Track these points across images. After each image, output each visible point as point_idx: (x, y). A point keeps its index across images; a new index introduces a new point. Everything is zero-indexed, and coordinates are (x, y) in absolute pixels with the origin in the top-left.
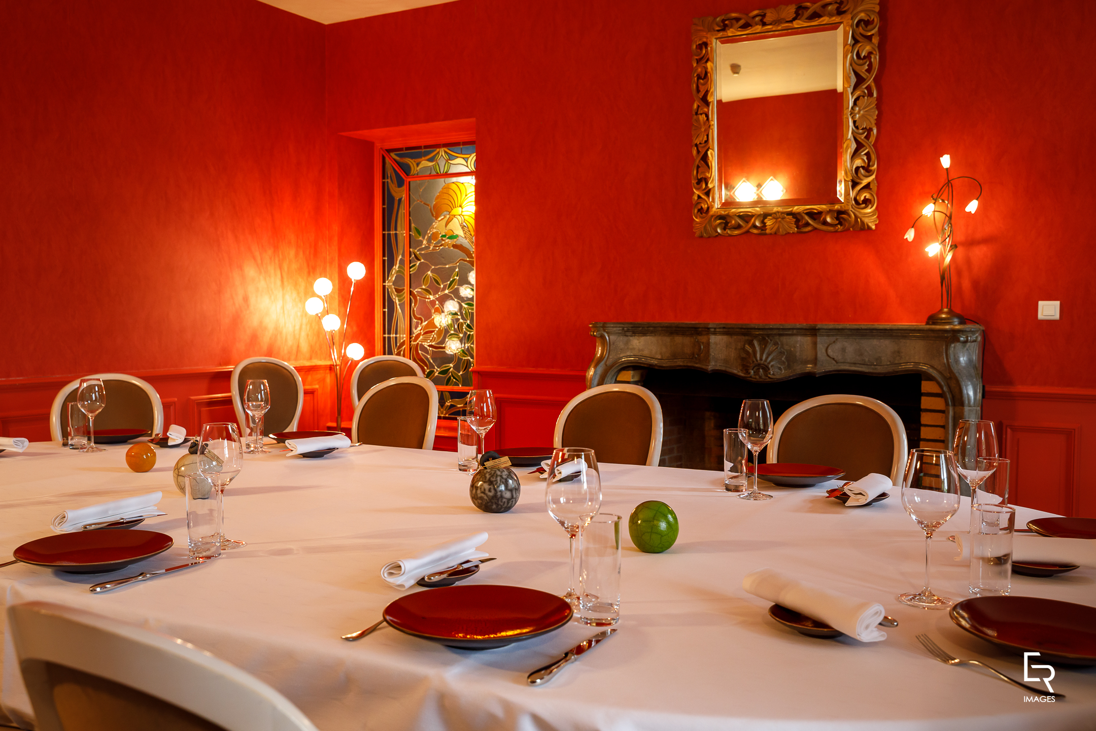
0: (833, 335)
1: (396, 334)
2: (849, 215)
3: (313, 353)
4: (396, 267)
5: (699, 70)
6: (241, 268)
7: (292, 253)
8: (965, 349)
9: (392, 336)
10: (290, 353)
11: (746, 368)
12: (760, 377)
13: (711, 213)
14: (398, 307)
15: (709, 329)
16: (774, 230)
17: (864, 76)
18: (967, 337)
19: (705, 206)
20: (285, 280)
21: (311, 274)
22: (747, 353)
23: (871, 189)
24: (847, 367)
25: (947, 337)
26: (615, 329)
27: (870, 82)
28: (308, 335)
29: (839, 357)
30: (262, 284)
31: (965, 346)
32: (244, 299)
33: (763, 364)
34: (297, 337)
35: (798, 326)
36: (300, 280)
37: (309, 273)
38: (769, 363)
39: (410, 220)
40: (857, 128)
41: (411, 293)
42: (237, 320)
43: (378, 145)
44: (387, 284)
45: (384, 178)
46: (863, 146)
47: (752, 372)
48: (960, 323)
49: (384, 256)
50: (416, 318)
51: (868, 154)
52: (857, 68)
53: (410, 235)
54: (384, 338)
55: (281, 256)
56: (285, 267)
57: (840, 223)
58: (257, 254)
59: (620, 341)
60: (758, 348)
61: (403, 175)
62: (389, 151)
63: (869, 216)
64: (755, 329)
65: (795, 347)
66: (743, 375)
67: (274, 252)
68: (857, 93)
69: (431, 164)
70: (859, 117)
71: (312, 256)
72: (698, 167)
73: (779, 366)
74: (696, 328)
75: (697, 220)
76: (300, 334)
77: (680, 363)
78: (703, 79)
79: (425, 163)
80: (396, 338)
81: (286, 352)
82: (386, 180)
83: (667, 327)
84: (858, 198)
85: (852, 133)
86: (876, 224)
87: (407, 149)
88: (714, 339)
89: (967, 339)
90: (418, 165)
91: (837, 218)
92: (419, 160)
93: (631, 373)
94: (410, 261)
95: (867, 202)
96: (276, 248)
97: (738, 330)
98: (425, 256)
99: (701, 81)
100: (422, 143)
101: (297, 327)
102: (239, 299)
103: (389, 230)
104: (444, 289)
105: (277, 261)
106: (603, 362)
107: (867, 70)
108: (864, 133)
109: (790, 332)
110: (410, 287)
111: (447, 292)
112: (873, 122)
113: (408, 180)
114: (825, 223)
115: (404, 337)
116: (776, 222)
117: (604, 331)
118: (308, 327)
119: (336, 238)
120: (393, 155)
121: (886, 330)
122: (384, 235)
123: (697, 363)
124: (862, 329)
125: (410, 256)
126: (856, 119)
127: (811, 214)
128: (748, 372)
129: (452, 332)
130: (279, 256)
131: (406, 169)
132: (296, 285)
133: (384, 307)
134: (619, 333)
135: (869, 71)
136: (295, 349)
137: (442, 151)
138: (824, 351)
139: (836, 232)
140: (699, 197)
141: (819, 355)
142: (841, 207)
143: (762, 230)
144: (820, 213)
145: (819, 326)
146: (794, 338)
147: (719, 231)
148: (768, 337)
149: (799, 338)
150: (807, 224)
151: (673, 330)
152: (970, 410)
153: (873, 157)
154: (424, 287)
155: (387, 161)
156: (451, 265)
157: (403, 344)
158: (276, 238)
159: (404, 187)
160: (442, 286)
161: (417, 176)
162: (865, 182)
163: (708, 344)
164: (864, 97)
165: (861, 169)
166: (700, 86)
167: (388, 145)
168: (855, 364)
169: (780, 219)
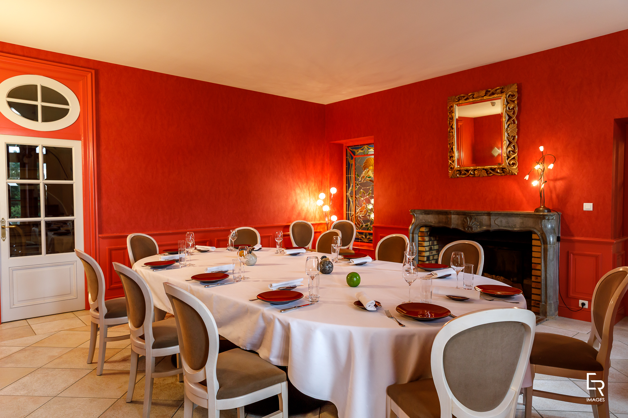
0: (497, 216)
1: (351, 212)
2: (506, 170)
3: (321, 218)
4: (351, 188)
5: (450, 116)
6: (294, 190)
7: (313, 184)
8: (549, 222)
9: (349, 212)
10: (312, 219)
11: (464, 228)
12: (469, 231)
13: (454, 169)
14: (351, 202)
15: (451, 212)
16: (479, 175)
17: (512, 116)
18: (549, 217)
19: (452, 167)
20: (310, 194)
21: (320, 191)
22: (465, 222)
23: (515, 159)
24: (502, 228)
25: (541, 217)
26: (418, 212)
27: (514, 118)
28: (319, 212)
29: (500, 224)
30: (302, 195)
31: (549, 221)
32: (296, 200)
33: (471, 226)
34: (315, 213)
35: (484, 212)
36: (316, 193)
37: (319, 191)
38: (473, 226)
39: (355, 171)
40: (509, 136)
41: (356, 197)
42: (293, 207)
43: (345, 145)
44: (347, 194)
45: (347, 156)
46: (512, 143)
47: (466, 229)
48: (548, 212)
49: (347, 184)
50: (357, 206)
51: (514, 146)
52: (509, 113)
53: (355, 177)
54: (347, 213)
55: (309, 186)
56: (310, 189)
57: (504, 172)
58: (300, 185)
59: (421, 217)
60: (469, 220)
61: (353, 155)
62: (348, 147)
63: (515, 169)
64: (467, 213)
65: (482, 220)
66: (463, 230)
67: (307, 184)
68: (509, 123)
69: (362, 151)
70: (510, 132)
71: (320, 185)
72: (450, 152)
73: (477, 227)
74: (447, 212)
75: (450, 172)
76: (316, 212)
77: (441, 225)
78: (451, 119)
79: (360, 151)
80: (351, 213)
81: (311, 218)
82: (347, 157)
83: (437, 212)
84: (510, 163)
85: (507, 138)
86: (517, 173)
87: (354, 146)
88: (453, 216)
89: (549, 218)
90: (358, 152)
91: (502, 171)
92: (358, 150)
93: (424, 228)
94: (355, 186)
95: (513, 164)
96: (307, 183)
97: (461, 213)
98: (360, 184)
99: (451, 120)
100: (359, 144)
101: (315, 210)
102: (294, 201)
103: (348, 175)
104: (366, 196)
105: (307, 187)
106: (414, 224)
107: (512, 114)
108: (512, 138)
109: (480, 214)
110: (355, 195)
111: (367, 197)
112: (516, 133)
113: (355, 157)
114: (497, 172)
115: (353, 213)
116: (479, 172)
117: (414, 213)
118: (319, 209)
119: (329, 179)
120: (350, 148)
121: (517, 214)
122: (347, 177)
123: (447, 225)
124: (508, 214)
125: (355, 184)
126: (509, 133)
127: (491, 169)
128: (465, 229)
129: (369, 211)
130: (308, 185)
131: (354, 153)
132: (314, 195)
133: (347, 202)
134: (419, 214)
135: (514, 114)
136: (314, 217)
137: (366, 147)
138: (494, 222)
139: (502, 175)
140: (451, 163)
141: (492, 223)
142: (502, 166)
143: (474, 175)
144: (495, 169)
145: (491, 212)
146: (482, 217)
147: (458, 175)
148: (472, 216)
149: (484, 217)
150: (491, 173)
151: (439, 213)
152: (550, 246)
153: (516, 147)
154: (360, 195)
155: (348, 150)
156: (369, 187)
157: (353, 215)
158: (307, 179)
159: (353, 160)
160: (366, 195)
161: (358, 155)
162: (512, 157)
163: (451, 218)
164: (511, 124)
165: (511, 151)
166: (450, 122)
167: (348, 145)
168: (506, 227)
169: (480, 171)
